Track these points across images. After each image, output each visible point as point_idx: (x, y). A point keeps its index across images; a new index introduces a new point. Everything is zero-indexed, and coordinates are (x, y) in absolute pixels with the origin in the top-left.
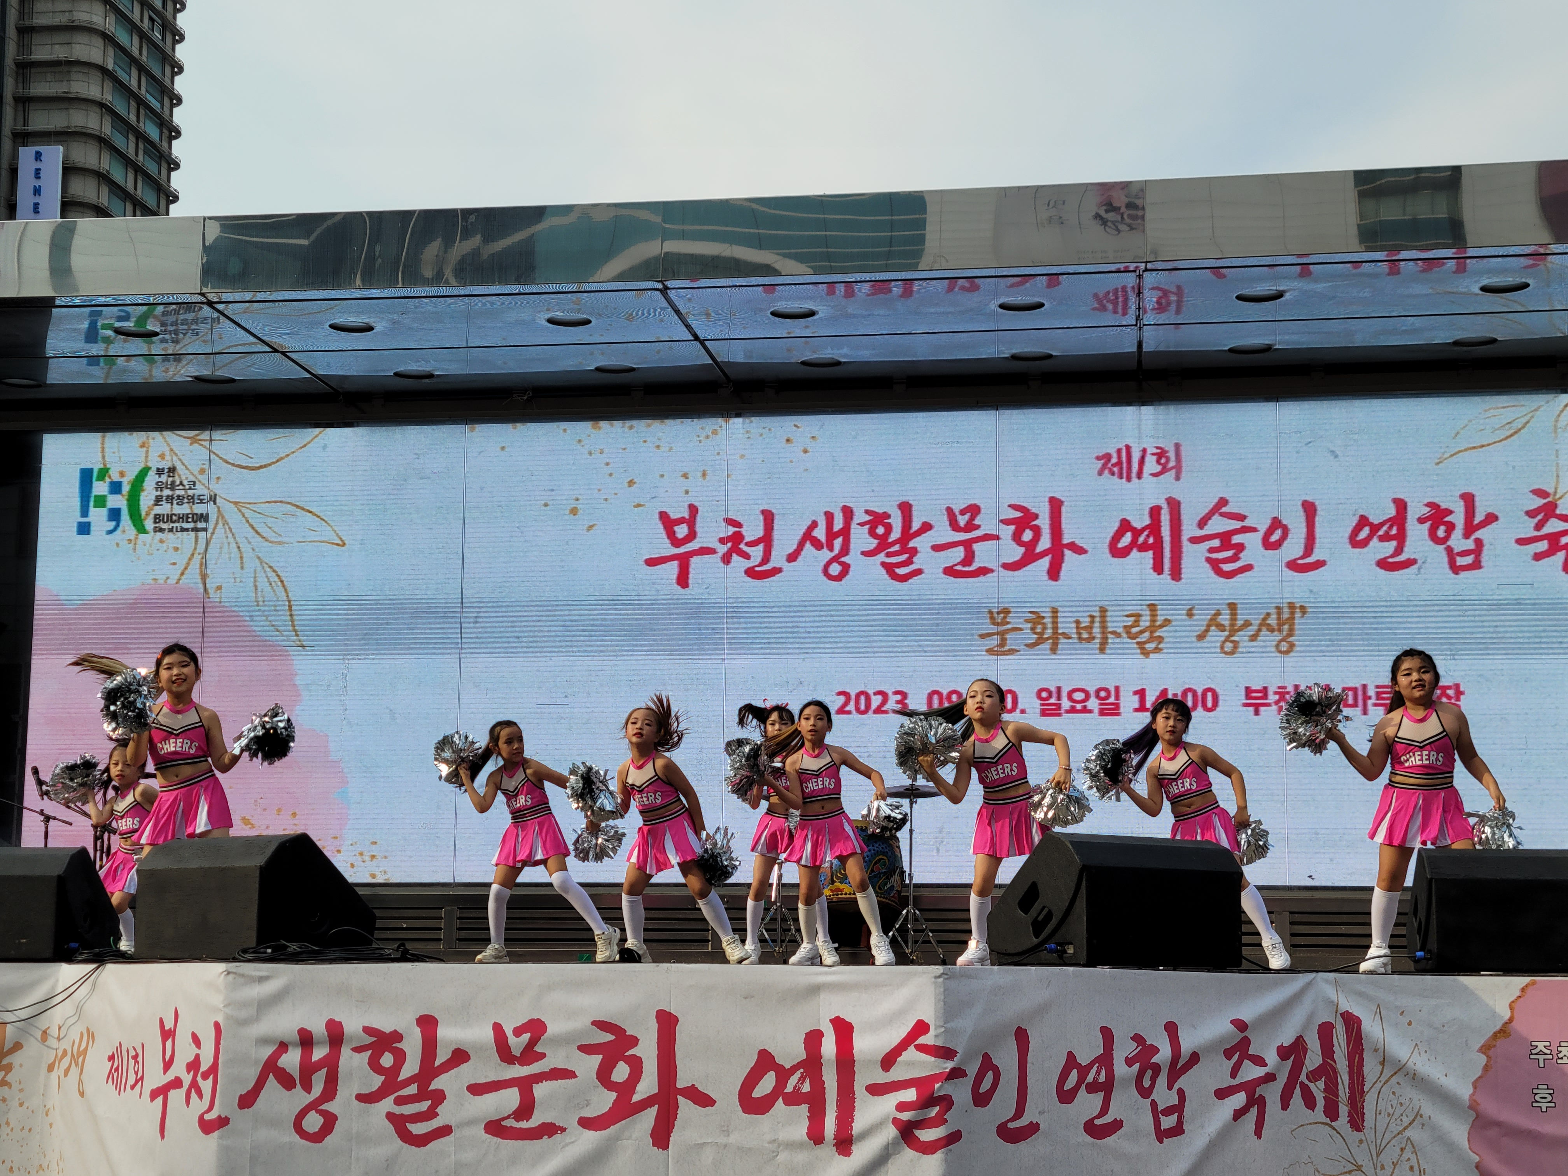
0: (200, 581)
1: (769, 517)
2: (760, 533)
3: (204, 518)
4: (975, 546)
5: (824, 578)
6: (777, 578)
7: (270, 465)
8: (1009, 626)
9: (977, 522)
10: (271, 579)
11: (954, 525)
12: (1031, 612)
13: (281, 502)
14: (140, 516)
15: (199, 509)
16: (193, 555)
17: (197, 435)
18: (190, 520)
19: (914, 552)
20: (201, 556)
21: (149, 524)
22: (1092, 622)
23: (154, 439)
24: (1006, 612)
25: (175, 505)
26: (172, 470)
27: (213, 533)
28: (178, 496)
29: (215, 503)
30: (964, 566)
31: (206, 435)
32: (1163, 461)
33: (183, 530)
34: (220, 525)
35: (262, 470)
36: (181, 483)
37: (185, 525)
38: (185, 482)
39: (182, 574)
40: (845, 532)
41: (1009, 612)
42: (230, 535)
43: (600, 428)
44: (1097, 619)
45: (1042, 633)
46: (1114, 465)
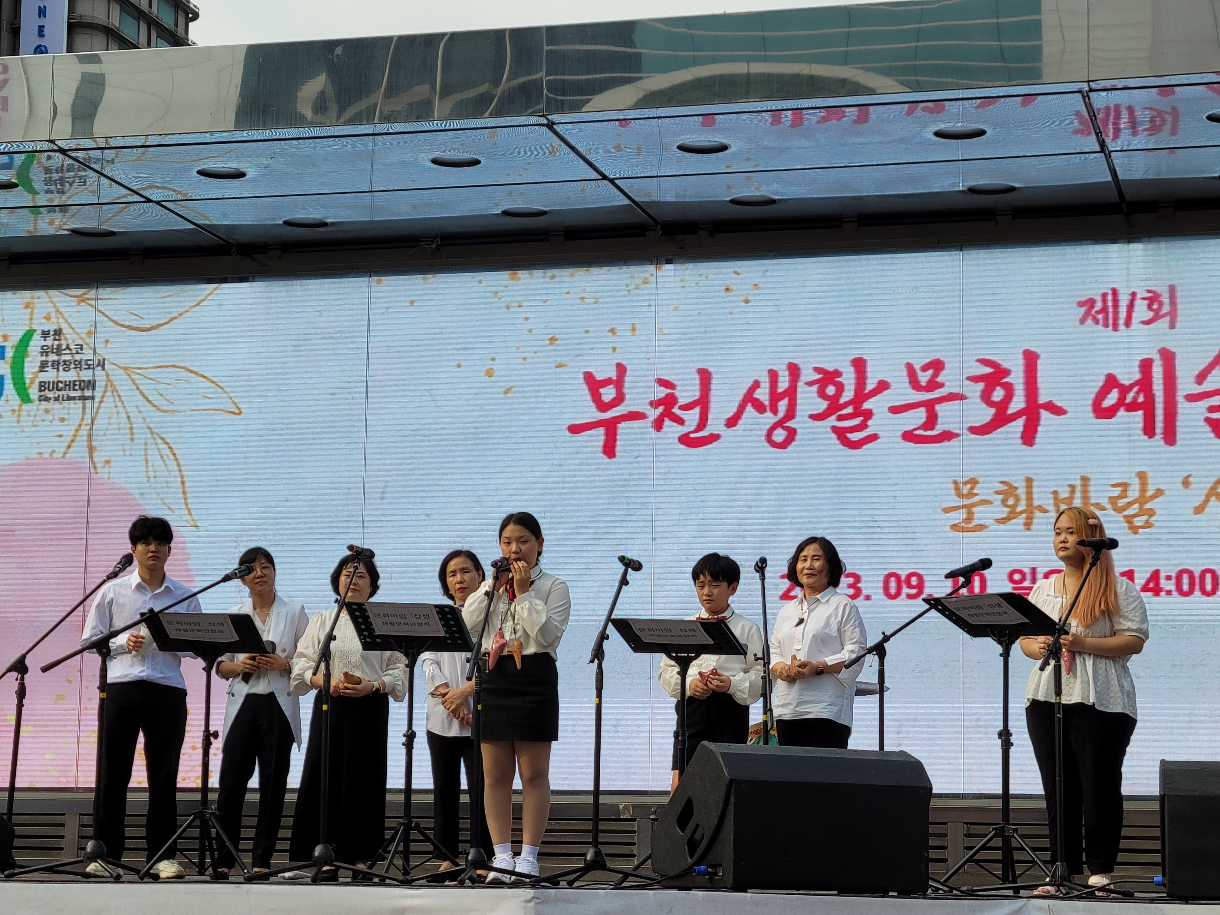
0: (87, 454)
1: (705, 376)
2: (695, 395)
3: (91, 384)
4: (938, 407)
5: (767, 444)
6: (715, 444)
7: (162, 325)
8: (977, 499)
9: (940, 379)
10: (163, 452)
11: (915, 384)
12: (1002, 482)
13: (174, 366)
14: (25, 383)
15: (86, 375)
16: (80, 425)
17: (84, 294)
18: (77, 387)
19: (868, 414)
20: (88, 427)
21: (34, 392)
22: (1073, 492)
23: (38, 298)
24: (973, 482)
25: (61, 372)
26: (58, 332)
27: (101, 402)
28: (65, 361)
29: (104, 369)
30: (925, 430)
31: (92, 293)
32: (1155, 306)
33: (70, 398)
34: (109, 393)
35: (153, 332)
36: (68, 347)
37: (72, 394)
38: (72, 347)
39: (69, 447)
40: (791, 393)
41: (977, 482)
42: (119, 404)
43: (518, 279)
44: (1079, 489)
45: (1015, 505)
46: (1098, 312)
